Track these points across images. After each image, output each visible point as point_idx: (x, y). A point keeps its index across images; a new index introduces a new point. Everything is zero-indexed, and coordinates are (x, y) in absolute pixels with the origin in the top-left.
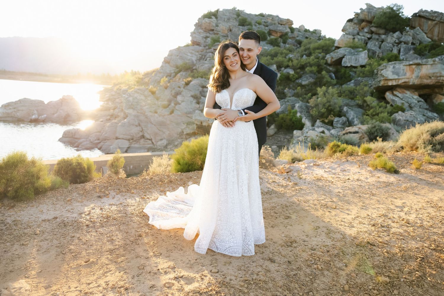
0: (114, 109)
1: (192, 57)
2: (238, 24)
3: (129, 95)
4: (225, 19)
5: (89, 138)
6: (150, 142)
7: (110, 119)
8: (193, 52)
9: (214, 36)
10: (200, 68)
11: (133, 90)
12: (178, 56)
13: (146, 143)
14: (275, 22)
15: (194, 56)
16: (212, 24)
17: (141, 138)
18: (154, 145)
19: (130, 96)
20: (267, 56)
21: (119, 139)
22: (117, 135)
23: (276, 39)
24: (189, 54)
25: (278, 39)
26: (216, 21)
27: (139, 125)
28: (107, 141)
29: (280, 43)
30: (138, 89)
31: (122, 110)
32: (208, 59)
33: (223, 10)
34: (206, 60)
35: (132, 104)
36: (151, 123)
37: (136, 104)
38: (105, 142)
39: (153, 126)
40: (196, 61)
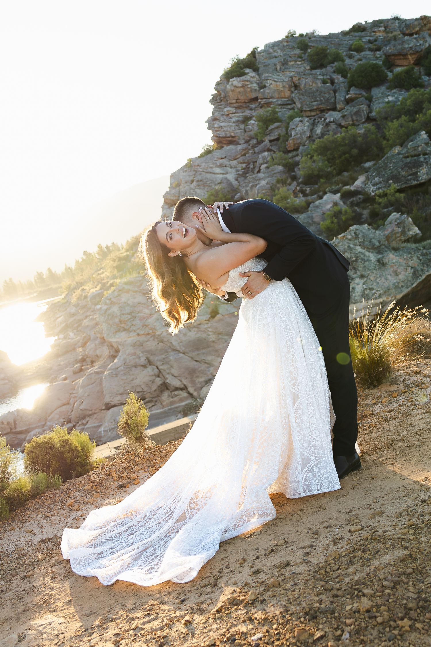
0: (84, 345)
1: (227, 173)
2: (308, 68)
3: (108, 301)
4: (275, 65)
5: (48, 423)
6: (184, 394)
7: (81, 370)
8: (225, 162)
9: (261, 112)
10: (249, 192)
11: (113, 288)
12: (192, 182)
13: (175, 399)
14: (395, 33)
15: (229, 169)
16: (249, 86)
17: (162, 392)
18: (196, 400)
19: (112, 303)
20: (398, 118)
21: (114, 406)
22: (107, 399)
23: (408, 73)
24: (218, 170)
25: (413, 69)
26: (257, 77)
27: (150, 363)
28: (88, 419)
29: (420, 78)
30: (126, 283)
31: (103, 341)
32: (263, 166)
33: (266, 46)
34: (259, 172)
35: (120, 321)
36: (175, 350)
37: (129, 317)
38: (84, 422)
39: (181, 355)
40: (237, 180)
